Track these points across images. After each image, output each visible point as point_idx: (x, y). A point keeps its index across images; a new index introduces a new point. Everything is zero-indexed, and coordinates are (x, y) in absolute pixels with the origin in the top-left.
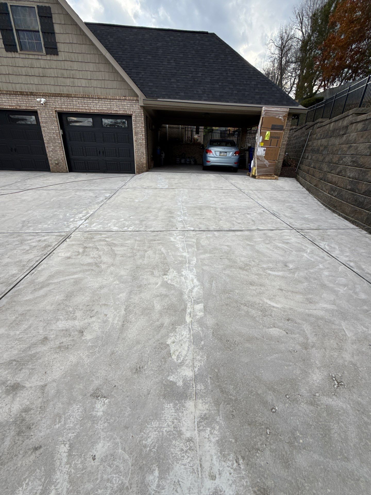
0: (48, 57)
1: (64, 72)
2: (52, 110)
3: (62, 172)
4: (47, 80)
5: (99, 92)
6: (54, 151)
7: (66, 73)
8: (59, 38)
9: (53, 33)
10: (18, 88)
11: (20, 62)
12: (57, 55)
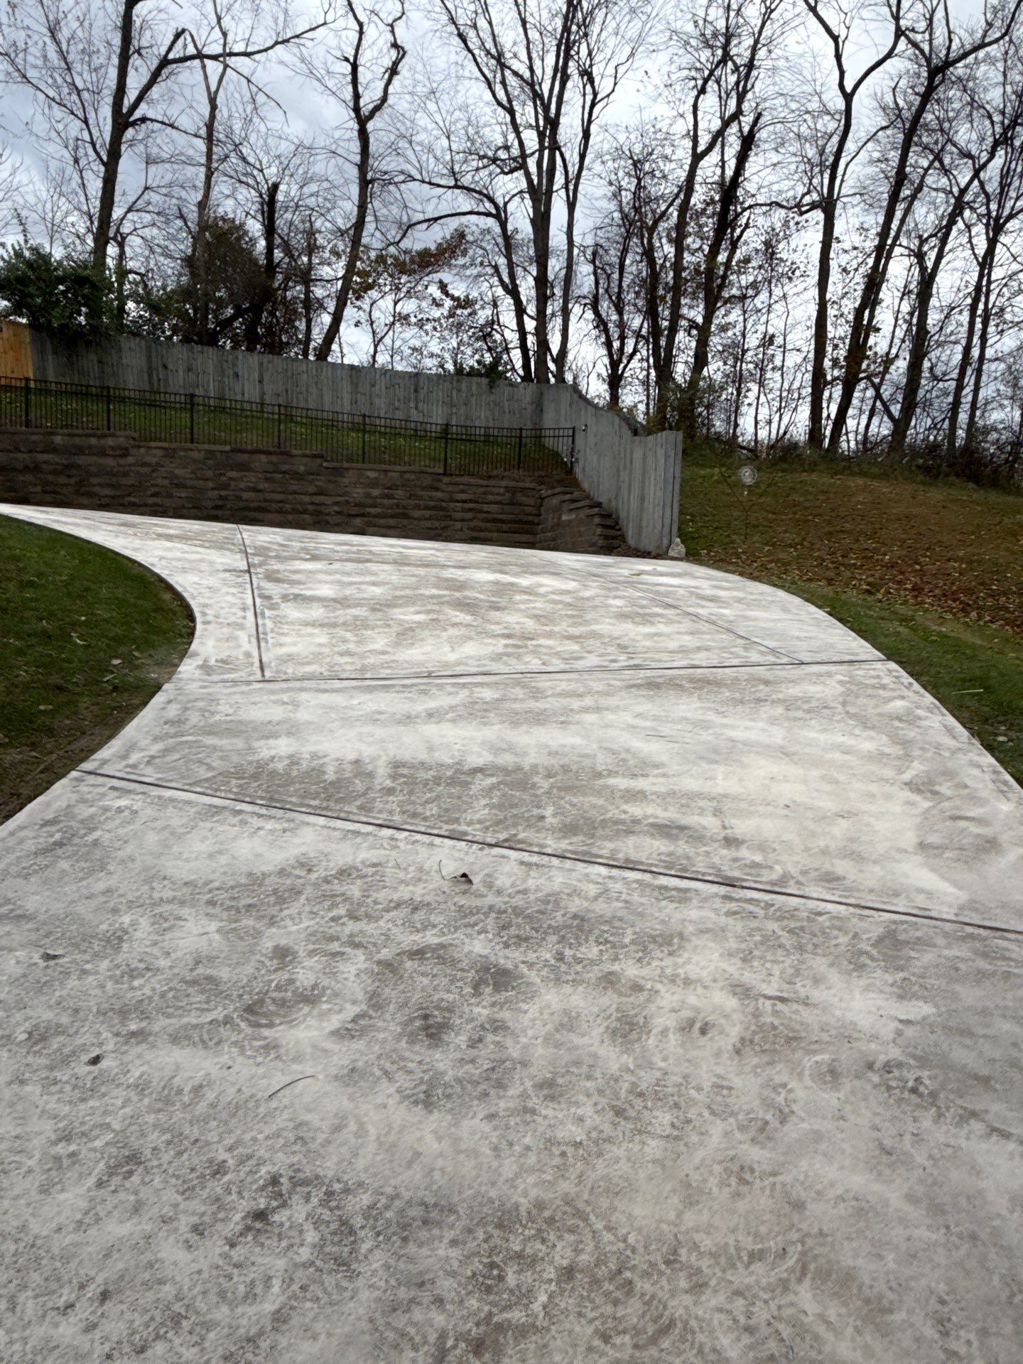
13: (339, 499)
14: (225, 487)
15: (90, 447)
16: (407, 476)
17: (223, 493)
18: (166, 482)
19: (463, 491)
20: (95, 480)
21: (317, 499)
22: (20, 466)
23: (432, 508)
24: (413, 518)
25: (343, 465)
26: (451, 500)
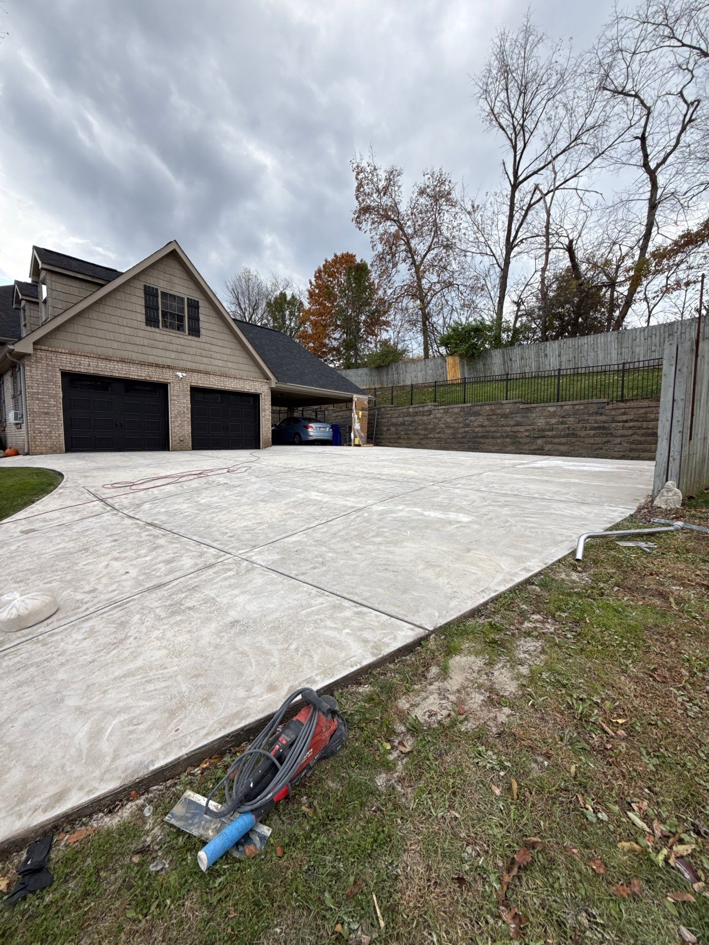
0: (190, 337)
1: (203, 352)
2: (187, 385)
3: (186, 450)
4: (184, 356)
5: (233, 372)
6: (181, 426)
7: (204, 353)
8: (202, 325)
9: (198, 320)
10: (151, 359)
11: (159, 337)
12: (199, 336)
13: (528, 428)
14: (467, 426)
15: (420, 412)
16: (577, 407)
17: (466, 429)
18: (443, 426)
19: (624, 414)
20: (420, 427)
21: (515, 429)
22: (399, 423)
23: (596, 428)
24: (580, 437)
25: (533, 405)
26: (614, 421)
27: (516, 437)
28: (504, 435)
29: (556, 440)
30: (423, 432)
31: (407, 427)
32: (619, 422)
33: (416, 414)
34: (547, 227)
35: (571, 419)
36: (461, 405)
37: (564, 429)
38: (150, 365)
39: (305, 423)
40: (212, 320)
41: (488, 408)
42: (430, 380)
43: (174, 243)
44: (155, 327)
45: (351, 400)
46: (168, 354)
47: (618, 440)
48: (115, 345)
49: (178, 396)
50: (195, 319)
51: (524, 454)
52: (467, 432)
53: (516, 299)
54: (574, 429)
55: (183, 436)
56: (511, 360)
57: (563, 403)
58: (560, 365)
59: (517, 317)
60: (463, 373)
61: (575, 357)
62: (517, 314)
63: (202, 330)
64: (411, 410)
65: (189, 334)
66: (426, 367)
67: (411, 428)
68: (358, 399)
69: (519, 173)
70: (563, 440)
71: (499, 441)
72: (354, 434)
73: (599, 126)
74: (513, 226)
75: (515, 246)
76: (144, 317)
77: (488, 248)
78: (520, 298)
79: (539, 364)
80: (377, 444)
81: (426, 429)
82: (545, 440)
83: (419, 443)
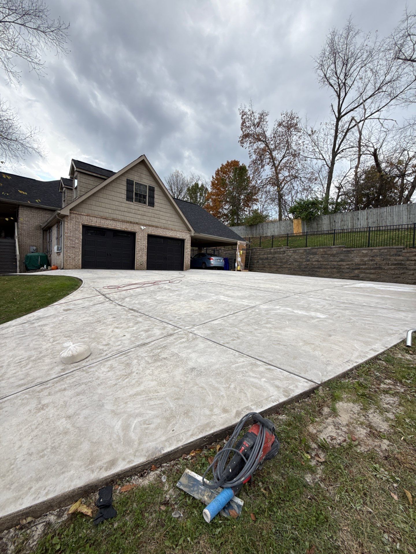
0: (149, 207)
1: (155, 215)
2: (146, 233)
3: (143, 270)
4: (145, 218)
5: (171, 227)
6: (141, 256)
7: (156, 216)
8: (155, 200)
9: (154, 198)
10: (128, 219)
11: (133, 207)
12: (154, 207)
13: (349, 263)
14: (308, 261)
15: (278, 252)
16: (382, 251)
17: (307, 263)
18: (293, 260)
20: (278, 261)
21: (340, 263)
22: (265, 258)
23: (395, 264)
24: (384, 269)
25: (353, 249)
26: (408, 260)
27: (341, 268)
28: (332, 267)
29: (368, 271)
30: (279, 264)
31: (269, 261)
32: (412, 260)
33: (275, 253)
34: (359, 142)
35: (378, 258)
36: (304, 248)
37: (373, 265)
38: (127, 222)
39: (209, 257)
40: (161, 198)
41: (322, 250)
42: (283, 233)
43: (144, 156)
44: (131, 201)
45: (236, 244)
46: (137, 216)
47: (412, 272)
48: (110, 211)
49: (141, 239)
50: (152, 197)
51: (346, 279)
52: (308, 265)
53: (338, 185)
54: (380, 265)
55: (142, 262)
56: (335, 222)
57: (372, 248)
58: (368, 225)
59: (338, 196)
60: (303, 229)
61: (377, 220)
62: (338, 194)
63: (155, 203)
64: (272, 250)
65: (149, 205)
66: (280, 226)
67: (272, 261)
68: (240, 243)
69: (342, 111)
70: (373, 271)
71: (329, 270)
72: (237, 264)
73: (394, 80)
74: (337, 142)
75: (338, 154)
76: (126, 196)
77: (321, 155)
78: (340, 184)
79: (354, 224)
80: (250, 270)
81: (281, 262)
82: (360, 270)
83: (277, 270)
